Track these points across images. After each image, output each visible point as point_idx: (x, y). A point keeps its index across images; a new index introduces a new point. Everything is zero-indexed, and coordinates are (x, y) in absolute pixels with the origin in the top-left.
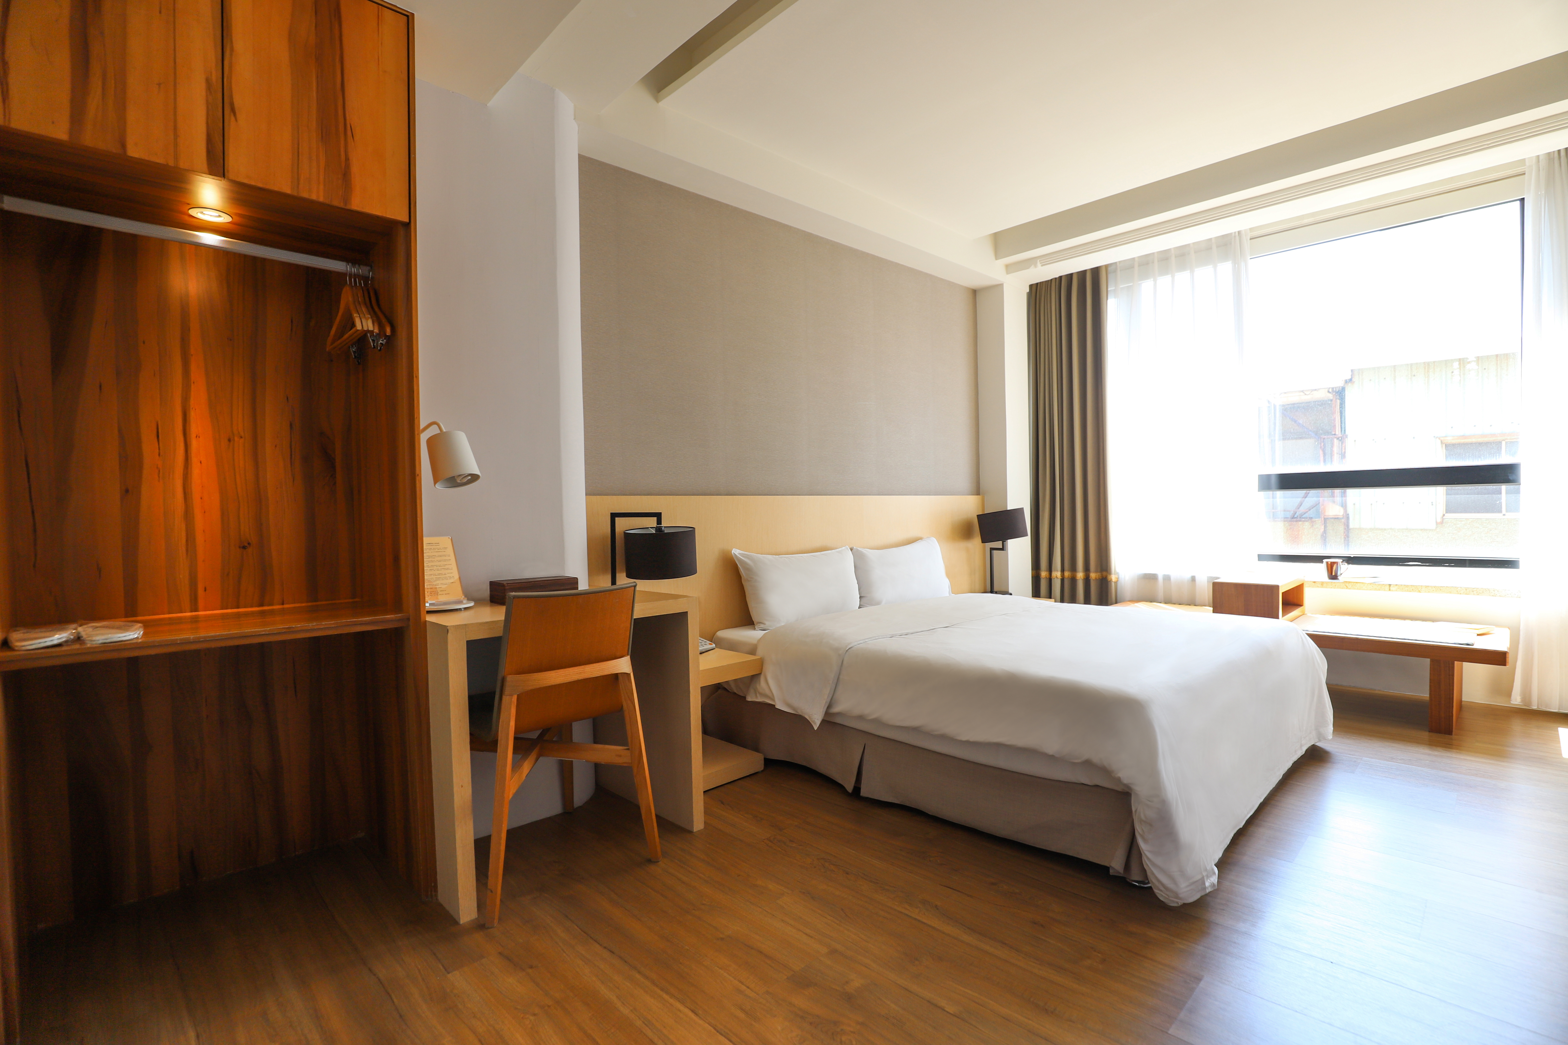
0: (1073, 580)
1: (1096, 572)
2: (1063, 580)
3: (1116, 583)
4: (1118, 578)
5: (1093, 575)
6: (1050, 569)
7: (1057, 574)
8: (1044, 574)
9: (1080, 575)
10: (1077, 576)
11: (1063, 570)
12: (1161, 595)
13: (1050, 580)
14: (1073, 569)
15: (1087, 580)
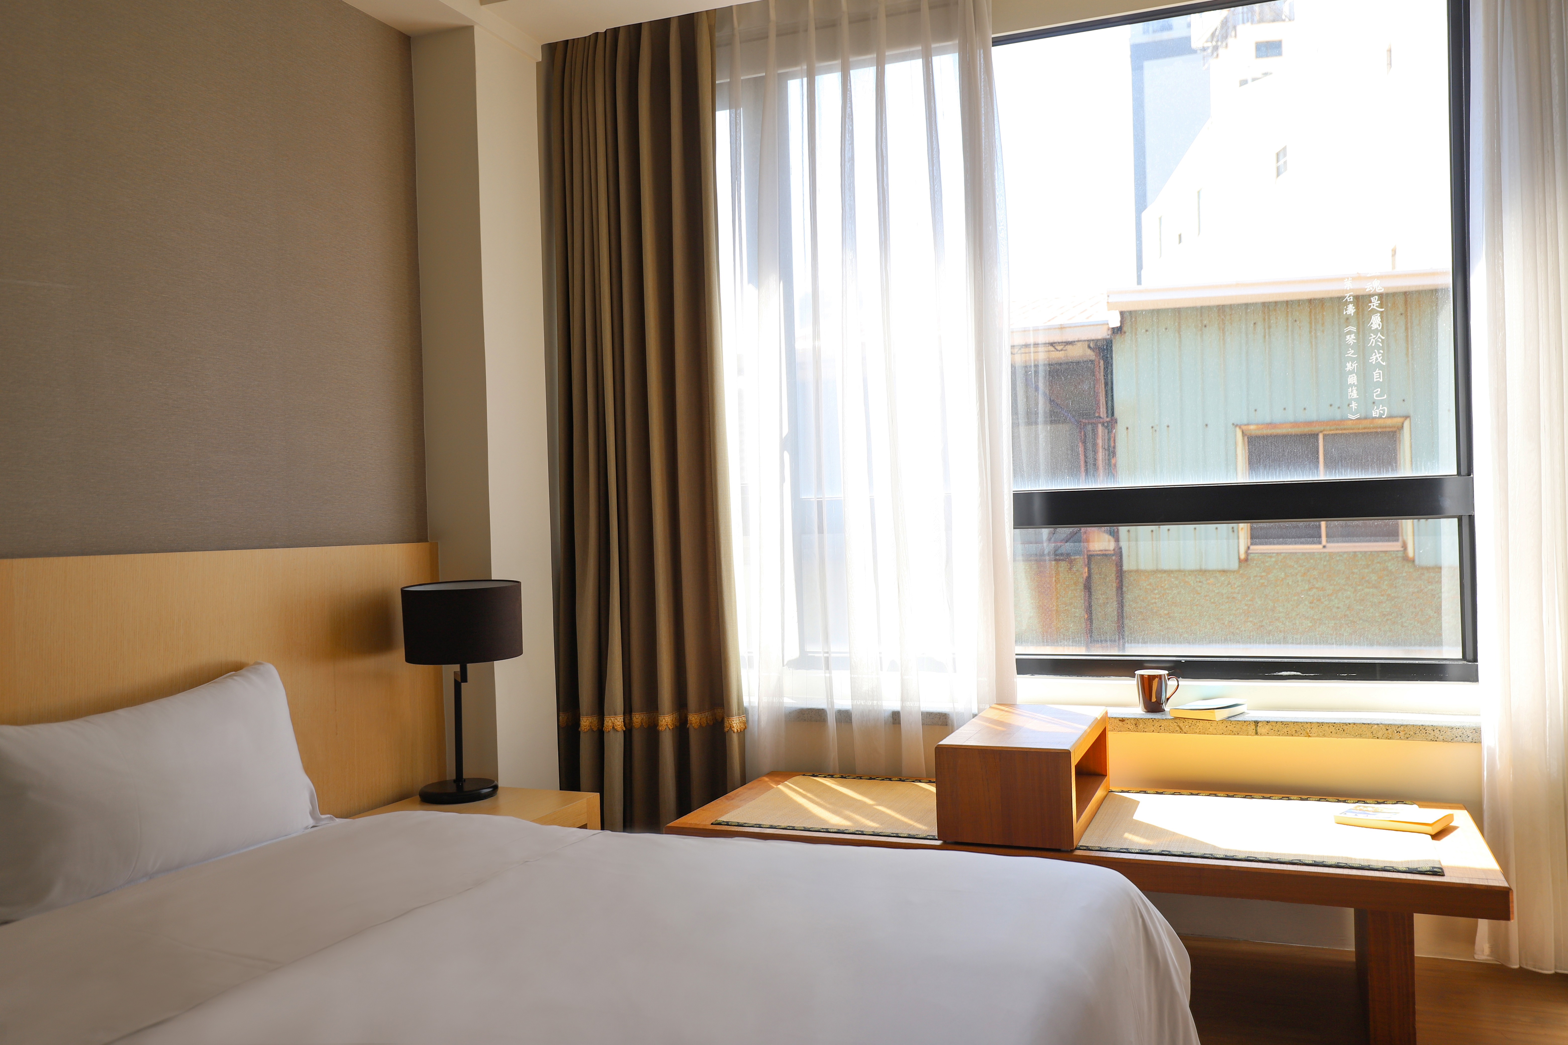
0: (652, 730)
1: (700, 710)
2: (628, 733)
3: (742, 733)
4: (746, 723)
5: (694, 719)
6: (600, 711)
7: (615, 721)
8: (586, 722)
9: (667, 720)
10: (660, 723)
11: (628, 711)
12: (833, 756)
13: (600, 734)
14: (652, 704)
15: (682, 729)
